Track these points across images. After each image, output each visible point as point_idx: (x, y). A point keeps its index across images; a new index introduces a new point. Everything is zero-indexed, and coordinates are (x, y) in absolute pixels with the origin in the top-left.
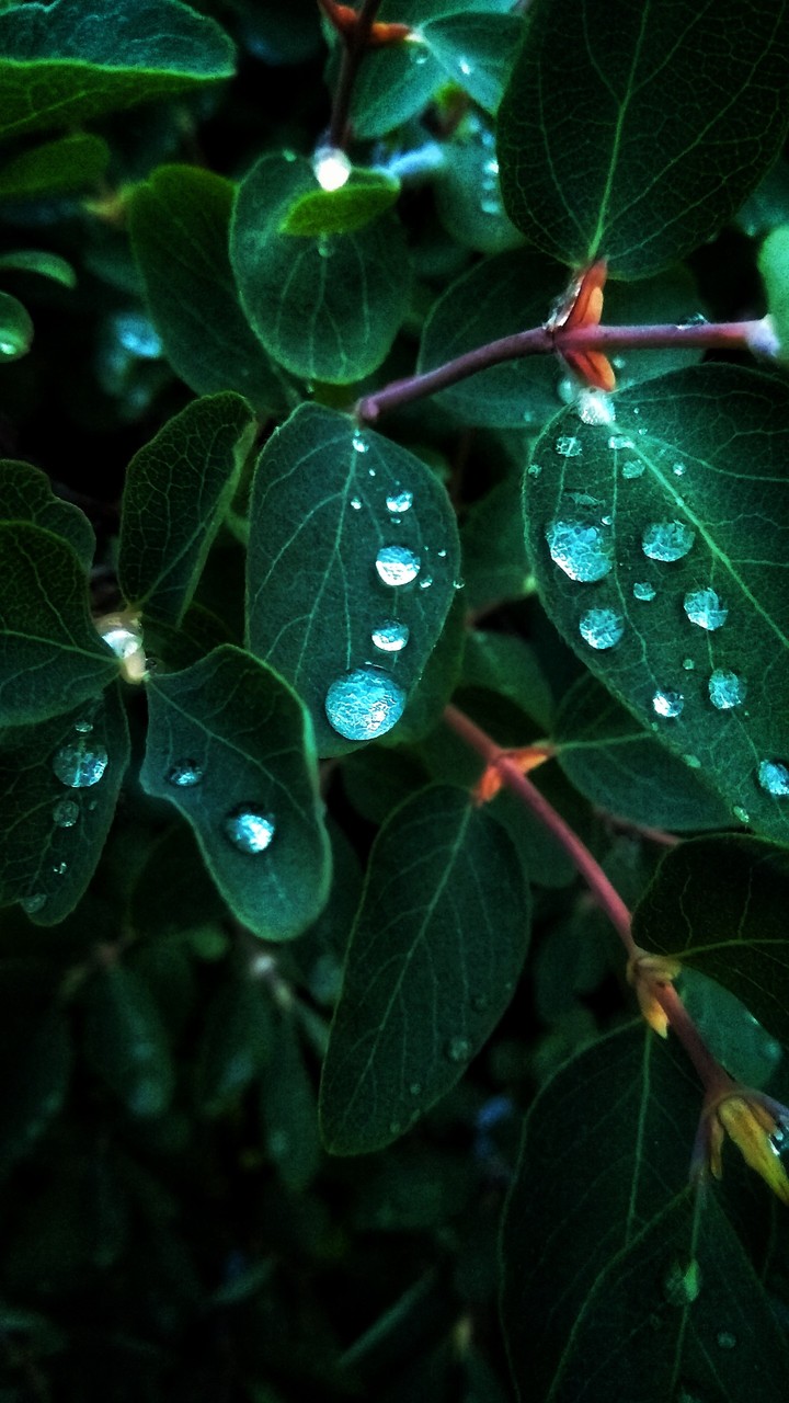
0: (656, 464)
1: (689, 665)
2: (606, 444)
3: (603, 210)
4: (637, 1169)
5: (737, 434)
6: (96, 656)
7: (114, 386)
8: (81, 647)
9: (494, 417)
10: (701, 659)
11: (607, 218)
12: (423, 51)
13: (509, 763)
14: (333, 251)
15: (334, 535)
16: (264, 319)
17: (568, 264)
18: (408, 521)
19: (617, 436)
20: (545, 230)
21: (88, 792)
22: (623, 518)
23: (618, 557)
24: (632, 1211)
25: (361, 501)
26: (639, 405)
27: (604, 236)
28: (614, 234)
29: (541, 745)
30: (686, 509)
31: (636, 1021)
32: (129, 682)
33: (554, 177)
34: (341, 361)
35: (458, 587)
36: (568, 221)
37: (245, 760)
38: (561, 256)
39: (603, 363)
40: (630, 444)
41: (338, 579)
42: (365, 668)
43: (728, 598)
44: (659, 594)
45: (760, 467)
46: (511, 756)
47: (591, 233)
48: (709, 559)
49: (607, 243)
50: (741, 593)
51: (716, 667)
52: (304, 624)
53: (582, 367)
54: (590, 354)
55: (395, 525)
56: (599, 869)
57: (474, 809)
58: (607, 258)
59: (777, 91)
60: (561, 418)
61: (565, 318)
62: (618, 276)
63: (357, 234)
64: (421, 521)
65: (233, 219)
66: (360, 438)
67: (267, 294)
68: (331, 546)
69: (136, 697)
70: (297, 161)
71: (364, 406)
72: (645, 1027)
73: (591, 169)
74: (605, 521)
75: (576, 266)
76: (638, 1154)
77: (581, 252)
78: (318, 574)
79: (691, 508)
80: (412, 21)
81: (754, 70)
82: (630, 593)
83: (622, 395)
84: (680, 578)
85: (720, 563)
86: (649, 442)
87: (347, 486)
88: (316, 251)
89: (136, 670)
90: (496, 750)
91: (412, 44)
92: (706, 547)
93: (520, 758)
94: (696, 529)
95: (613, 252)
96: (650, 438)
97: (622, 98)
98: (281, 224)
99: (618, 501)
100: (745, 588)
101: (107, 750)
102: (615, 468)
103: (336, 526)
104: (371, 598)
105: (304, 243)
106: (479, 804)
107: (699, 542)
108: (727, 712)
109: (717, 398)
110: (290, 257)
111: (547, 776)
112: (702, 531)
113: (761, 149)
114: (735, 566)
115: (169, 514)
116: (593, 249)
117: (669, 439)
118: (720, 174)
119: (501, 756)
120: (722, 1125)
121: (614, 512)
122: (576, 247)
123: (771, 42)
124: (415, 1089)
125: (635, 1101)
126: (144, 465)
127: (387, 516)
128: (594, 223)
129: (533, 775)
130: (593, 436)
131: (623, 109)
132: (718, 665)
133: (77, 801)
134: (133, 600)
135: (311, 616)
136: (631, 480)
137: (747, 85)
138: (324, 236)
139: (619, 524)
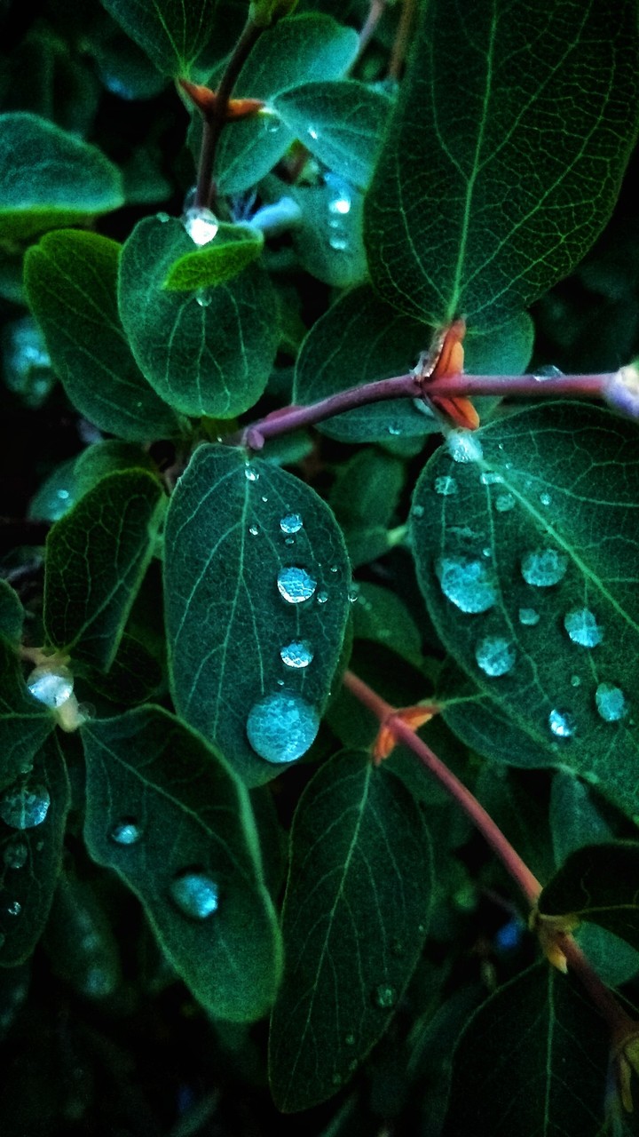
0: (525, 496)
1: (576, 681)
2: (478, 480)
3: (458, 275)
4: (549, 1083)
5: (594, 464)
6: (34, 716)
7: (19, 385)
8: (19, 712)
9: (362, 433)
10: (585, 675)
11: (462, 283)
12: (275, 122)
13: (400, 722)
14: (210, 301)
15: (238, 563)
16: (155, 368)
17: (431, 324)
18: (300, 540)
19: (487, 472)
20: (408, 297)
21: (35, 833)
22: (501, 548)
23: (503, 586)
24: (546, 1118)
25: (258, 528)
26: (502, 441)
27: (461, 296)
28: (469, 295)
29: (426, 703)
30: (556, 536)
31: (539, 962)
32: (66, 730)
33: (414, 252)
34: (225, 398)
35: (352, 600)
36: (429, 288)
37: (181, 811)
38: (423, 318)
39: (469, 407)
40: (498, 479)
41: (246, 605)
42: (279, 689)
43: (602, 616)
44: (542, 618)
45: (617, 494)
46: (401, 715)
47: (448, 296)
48: (582, 581)
49: (465, 303)
50: (613, 610)
51: (601, 681)
52: (218, 654)
53: (449, 411)
54: (456, 400)
55: (290, 546)
56: (496, 827)
57: (374, 767)
58: (464, 316)
59: (608, 160)
60: (436, 459)
61: (432, 370)
62: (474, 332)
63: (231, 284)
64: (313, 540)
65: (119, 283)
66: (251, 468)
67: (154, 344)
68: (236, 574)
69: (71, 741)
70: (171, 222)
71: (250, 436)
72: (547, 966)
73: (446, 241)
74: (486, 553)
75: (437, 325)
76: (549, 1071)
77: (441, 314)
78: (227, 603)
79: (560, 535)
80: (262, 93)
81: (586, 143)
82: (516, 618)
83: (486, 432)
84: (559, 599)
85: (593, 584)
86: (515, 475)
87: (244, 516)
88: (195, 302)
89: (71, 717)
90: (388, 710)
91: (263, 116)
92: (578, 569)
93: (409, 717)
94: (568, 554)
95: (469, 310)
96: (517, 472)
97: (469, 176)
98: (164, 282)
99: (495, 533)
100: (616, 604)
101: (48, 789)
102: (489, 503)
103: (238, 555)
104: (276, 618)
105: (183, 297)
106: (378, 762)
107: (571, 566)
108: (615, 724)
109: (572, 433)
110: (173, 309)
111: (435, 731)
112: (573, 555)
113: (595, 210)
114: (605, 585)
115: (88, 572)
116: (451, 310)
117: (535, 472)
118: (559, 234)
119: (393, 716)
120: (631, 1064)
121: (493, 545)
122: (437, 310)
123: (600, 118)
124: (351, 1040)
125: (543, 1027)
126: (63, 533)
127: (282, 538)
128: (451, 286)
129: (421, 731)
130: (466, 474)
131: (470, 185)
132: (601, 678)
133: (25, 843)
134: (60, 647)
135: (225, 645)
136: (506, 513)
137: (580, 155)
138: (201, 290)
139: (499, 555)
